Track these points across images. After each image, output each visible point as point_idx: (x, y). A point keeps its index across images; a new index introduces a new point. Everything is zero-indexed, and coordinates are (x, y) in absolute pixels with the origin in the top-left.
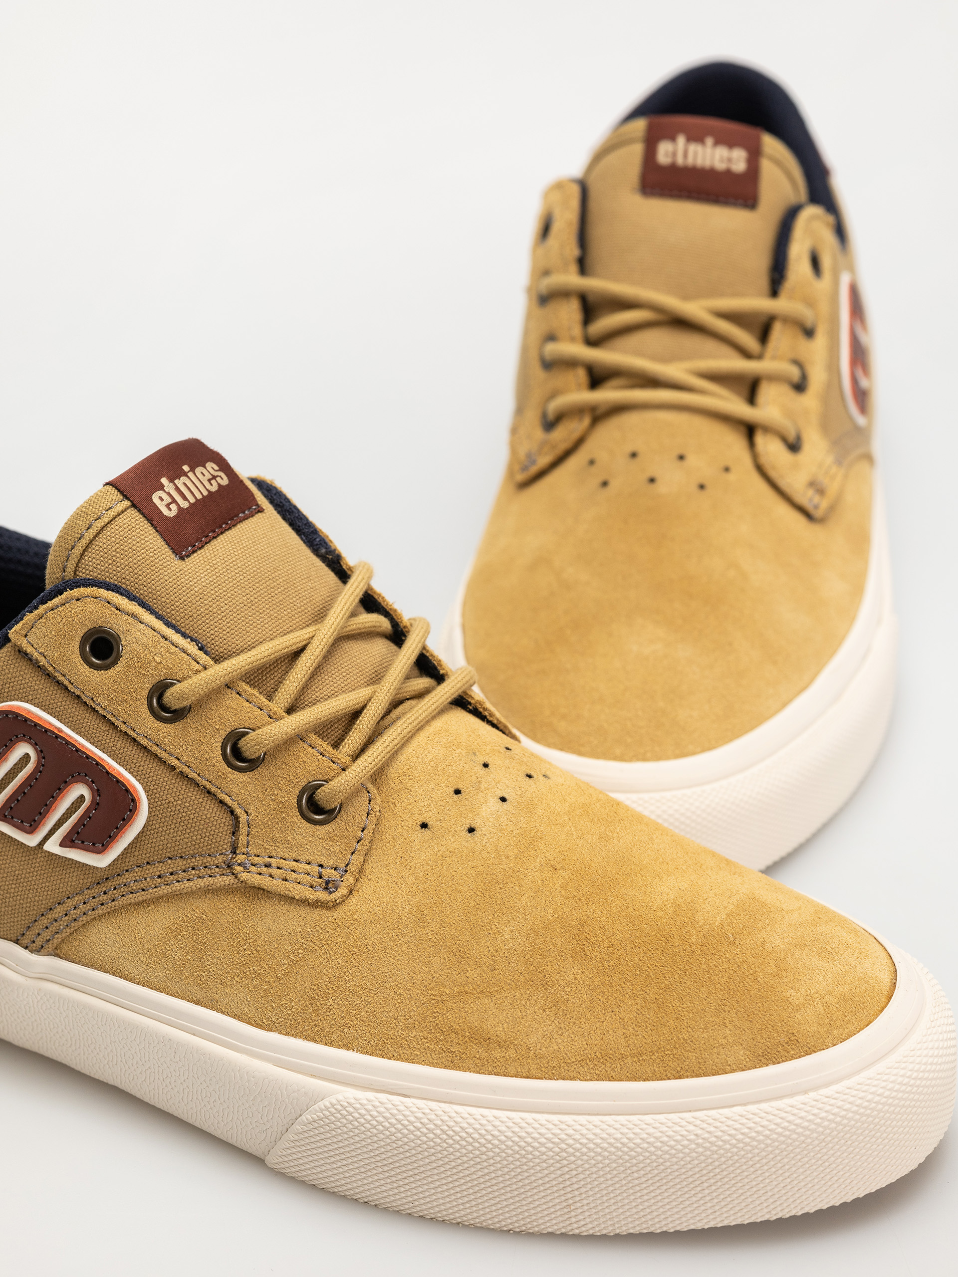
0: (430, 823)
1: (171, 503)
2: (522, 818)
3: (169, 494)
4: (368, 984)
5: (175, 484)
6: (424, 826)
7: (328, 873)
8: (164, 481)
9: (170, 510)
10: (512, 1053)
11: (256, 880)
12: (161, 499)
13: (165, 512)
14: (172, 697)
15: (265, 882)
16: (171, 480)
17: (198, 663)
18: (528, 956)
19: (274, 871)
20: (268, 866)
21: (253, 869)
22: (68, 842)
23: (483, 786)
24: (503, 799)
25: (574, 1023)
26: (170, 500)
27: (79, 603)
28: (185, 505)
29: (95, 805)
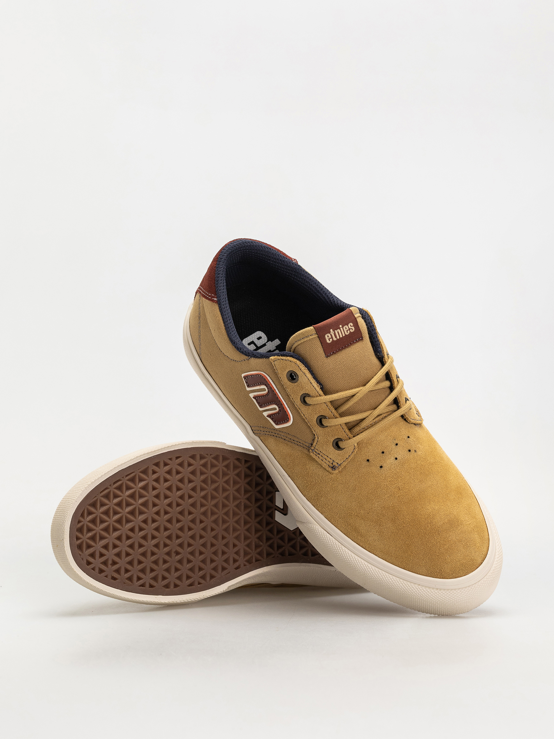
0: (370, 460)
1: (330, 338)
2: (398, 468)
3: (331, 335)
4: (334, 500)
5: (335, 332)
6: (368, 460)
7: (335, 464)
8: (331, 330)
9: (329, 340)
10: (363, 539)
11: (314, 457)
12: (328, 336)
13: (328, 341)
14: (308, 400)
15: (316, 458)
16: (334, 331)
17: (318, 393)
18: (379, 514)
19: (320, 457)
20: (319, 454)
21: (315, 453)
22: (269, 416)
23: (392, 452)
24: (396, 459)
25: (383, 540)
26: (331, 337)
27: (290, 362)
28: (335, 339)
29: (278, 413)
